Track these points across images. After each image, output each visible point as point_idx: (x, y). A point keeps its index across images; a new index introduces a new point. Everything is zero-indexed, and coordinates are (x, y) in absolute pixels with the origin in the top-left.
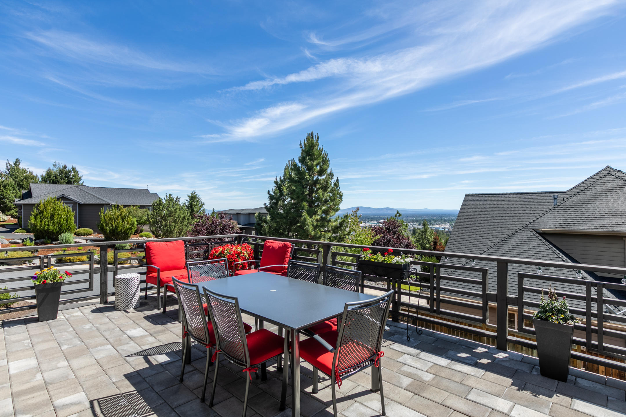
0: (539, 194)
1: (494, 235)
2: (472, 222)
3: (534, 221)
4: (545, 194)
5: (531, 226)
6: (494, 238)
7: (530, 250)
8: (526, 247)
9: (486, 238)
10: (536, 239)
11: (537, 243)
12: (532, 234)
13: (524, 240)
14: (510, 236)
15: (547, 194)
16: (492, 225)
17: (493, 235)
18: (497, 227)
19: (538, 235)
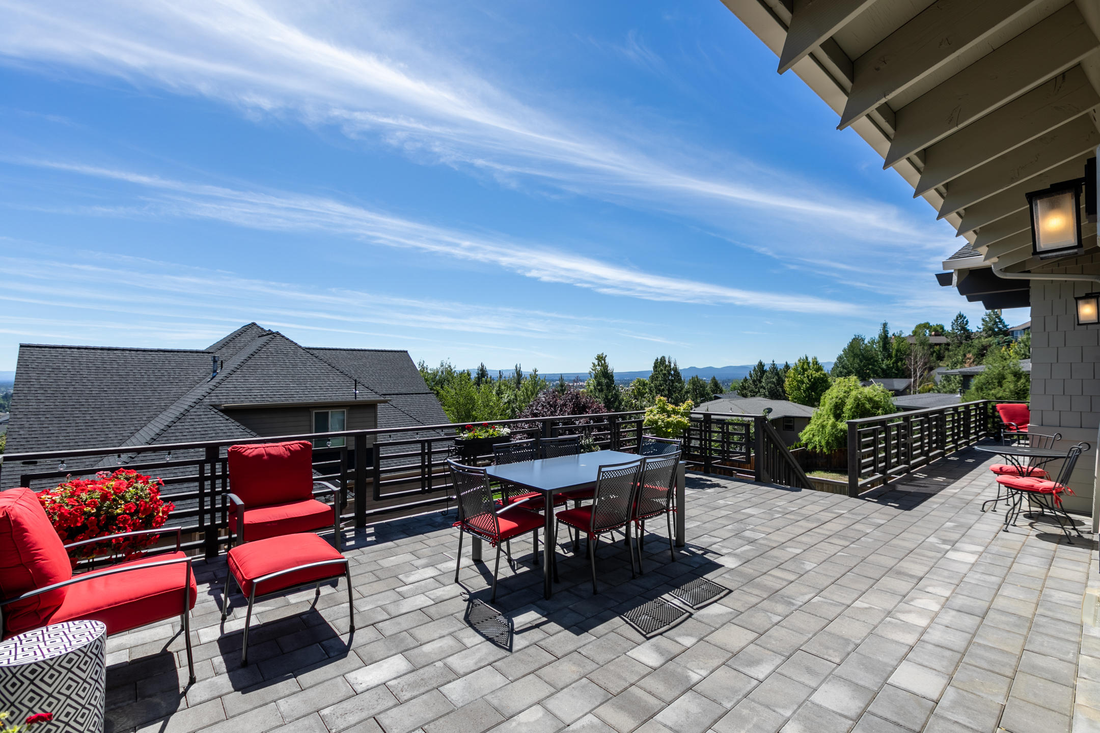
0: (176, 353)
1: (117, 420)
2: (58, 401)
3: (210, 393)
4: (185, 354)
5: (207, 401)
6: (118, 426)
7: (218, 435)
8: (212, 432)
9: (100, 427)
10: (221, 419)
11: (225, 425)
12: (213, 413)
13: (204, 423)
14: (180, 419)
15: (187, 354)
16: (106, 403)
17: (113, 420)
18: (117, 406)
19: (219, 413)
